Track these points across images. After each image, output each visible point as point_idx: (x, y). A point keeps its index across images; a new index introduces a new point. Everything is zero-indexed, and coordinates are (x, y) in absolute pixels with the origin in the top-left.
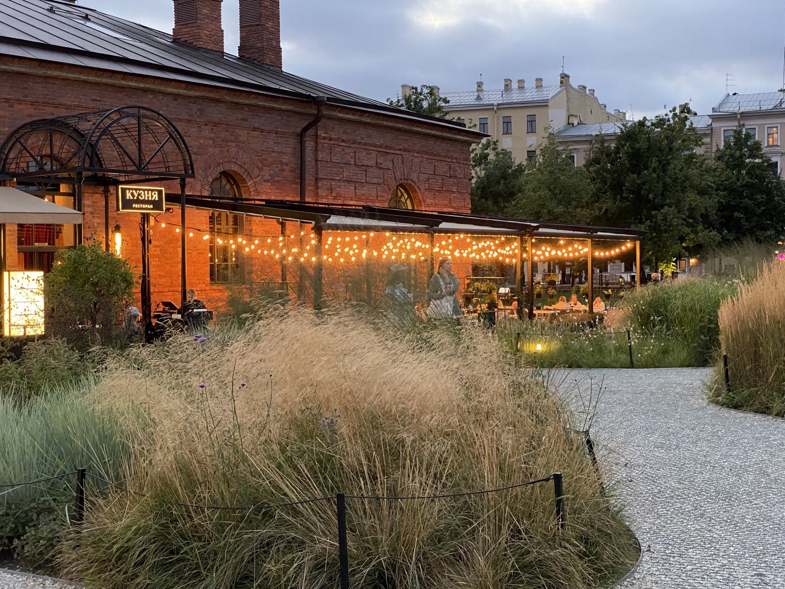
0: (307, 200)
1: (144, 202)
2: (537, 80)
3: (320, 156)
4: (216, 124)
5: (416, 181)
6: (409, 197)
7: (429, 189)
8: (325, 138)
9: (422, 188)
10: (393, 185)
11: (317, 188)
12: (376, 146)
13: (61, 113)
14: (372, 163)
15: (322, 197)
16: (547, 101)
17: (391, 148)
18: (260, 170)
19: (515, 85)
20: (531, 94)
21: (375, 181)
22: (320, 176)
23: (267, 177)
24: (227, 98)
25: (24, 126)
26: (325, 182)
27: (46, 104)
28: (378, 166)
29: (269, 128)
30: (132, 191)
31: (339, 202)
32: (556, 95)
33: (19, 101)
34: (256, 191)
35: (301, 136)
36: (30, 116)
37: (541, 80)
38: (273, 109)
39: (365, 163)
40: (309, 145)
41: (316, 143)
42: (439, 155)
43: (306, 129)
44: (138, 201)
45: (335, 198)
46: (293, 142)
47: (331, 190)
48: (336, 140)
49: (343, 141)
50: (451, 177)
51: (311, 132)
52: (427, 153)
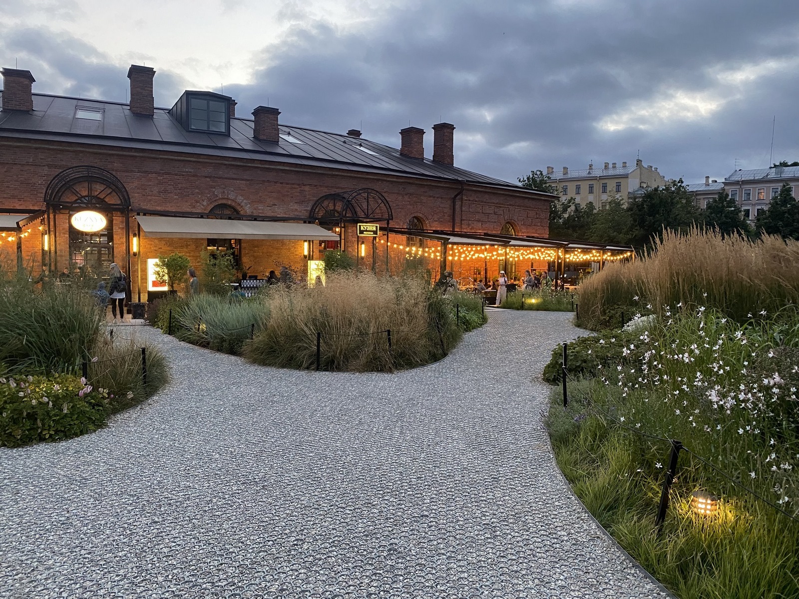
0: (456, 230)
1: (369, 231)
2: (623, 163)
3: (463, 209)
4: (411, 194)
5: (516, 220)
6: (513, 228)
7: (524, 225)
8: (466, 200)
9: (520, 224)
10: (503, 222)
11: (461, 224)
12: (494, 203)
13: (338, 191)
14: (492, 212)
15: (464, 229)
16: (628, 174)
17: (502, 204)
18: (433, 216)
19: (611, 166)
20: (620, 171)
21: (493, 220)
22: (463, 218)
23: (436, 219)
24: (416, 182)
25: (322, 197)
26: (465, 221)
27: (332, 187)
28: (495, 213)
29: (438, 196)
30: (363, 226)
31: (473, 231)
32: (633, 171)
33: (321, 186)
34: (430, 226)
35: (454, 200)
36: (326, 192)
37: (625, 163)
38: (440, 186)
39: (487, 212)
40: (458, 204)
41: (462, 203)
42: (530, 207)
43: (456, 196)
44: (366, 231)
45: (471, 229)
46: (449, 202)
47: (469, 225)
48: (472, 201)
49: (476, 201)
50: (537, 218)
51: (459, 197)
52: (523, 206)
